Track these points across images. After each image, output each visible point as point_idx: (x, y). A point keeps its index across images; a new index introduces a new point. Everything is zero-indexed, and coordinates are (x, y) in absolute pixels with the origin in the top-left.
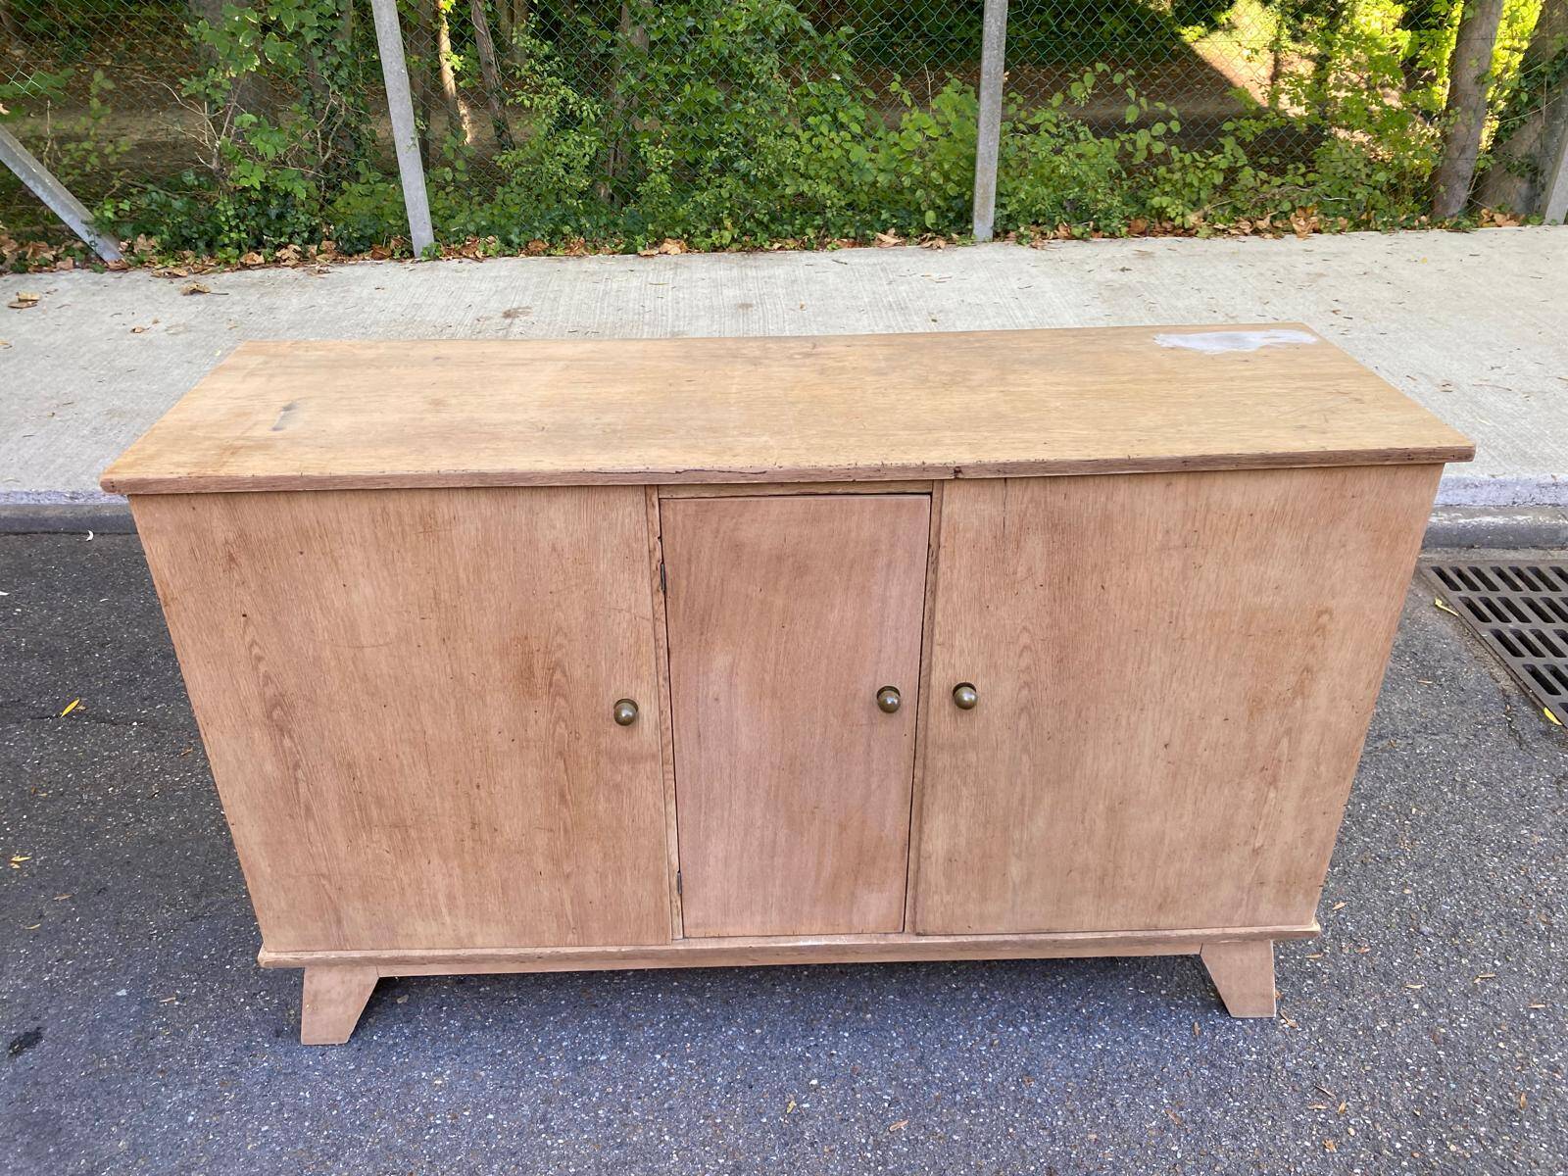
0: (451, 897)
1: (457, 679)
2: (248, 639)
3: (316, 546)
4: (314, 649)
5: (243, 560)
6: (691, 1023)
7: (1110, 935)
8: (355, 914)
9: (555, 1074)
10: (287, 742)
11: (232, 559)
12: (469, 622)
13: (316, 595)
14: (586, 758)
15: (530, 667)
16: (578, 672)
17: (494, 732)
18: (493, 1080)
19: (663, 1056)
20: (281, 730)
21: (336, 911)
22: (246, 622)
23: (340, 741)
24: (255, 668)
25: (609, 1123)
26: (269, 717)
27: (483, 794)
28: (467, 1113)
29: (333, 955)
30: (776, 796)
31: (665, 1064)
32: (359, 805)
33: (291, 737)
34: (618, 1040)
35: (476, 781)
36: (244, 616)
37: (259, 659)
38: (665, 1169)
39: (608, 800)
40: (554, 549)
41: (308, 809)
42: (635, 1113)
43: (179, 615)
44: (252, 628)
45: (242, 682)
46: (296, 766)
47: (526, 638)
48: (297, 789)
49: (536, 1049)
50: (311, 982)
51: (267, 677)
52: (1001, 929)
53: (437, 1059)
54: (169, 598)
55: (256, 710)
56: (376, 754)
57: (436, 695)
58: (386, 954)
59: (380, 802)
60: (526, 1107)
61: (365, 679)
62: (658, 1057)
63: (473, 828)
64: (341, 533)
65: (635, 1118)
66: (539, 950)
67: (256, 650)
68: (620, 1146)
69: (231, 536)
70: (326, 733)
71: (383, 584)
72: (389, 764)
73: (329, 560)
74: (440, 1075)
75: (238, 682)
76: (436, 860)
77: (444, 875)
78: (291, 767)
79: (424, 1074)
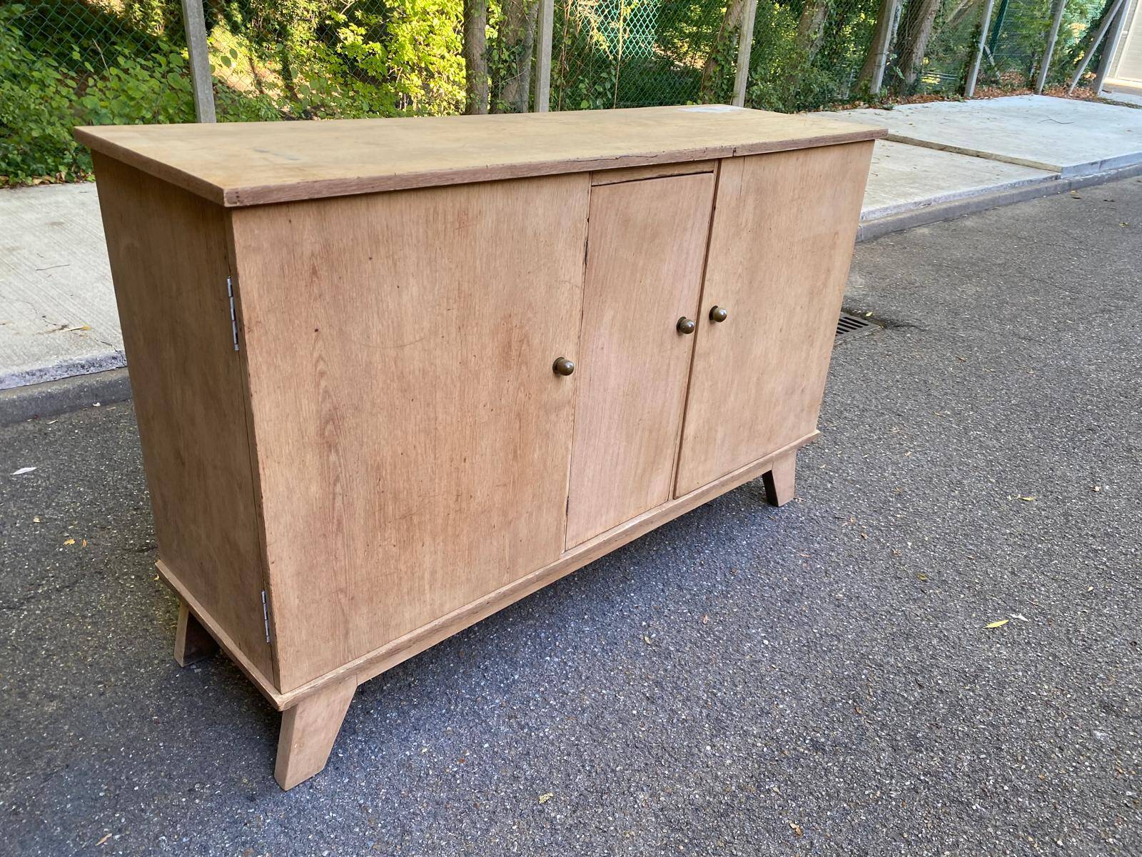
0: (433, 573)
1: (464, 363)
2: (316, 355)
3: (383, 251)
4: (368, 356)
5: (323, 272)
6: (545, 633)
7: (751, 465)
8: (360, 621)
9: (497, 701)
10: (333, 457)
11: (314, 272)
12: (477, 308)
13: (376, 299)
14: (532, 414)
15: (509, 343)
16: (536, 342)
17: (481, 406)
18: (460, 727)
19: (550, 656)
20: (330, 447)
21: (346, 622)
22: (317, 337)
23: (374, 444)
24: (318, 385)
25: (563, 705)
26: (322, 435)
27: (467, 465)
28: (468, 754)
29: (341, 670)
30: (623, 417)
31: (556, 660)
32: (380, 505)
33: (337, 451)
34: (514, 664)
35: (465, 454)
36: (316, 330)
37: (322, 374)
38: (622, 706)
39: (540, 448)
40: (535, 234)
41: (340, 523)
42: (572, 691)
43: (259, 340)
44: (321, 343)
45: (305, 402)
46: (337, 479)
47: (510, 316)
48: (334, 504)
49: (468, 696)
50: (301, 718)
51: (326, 392)
52: (711, 479)
53: (406, 739)
54: (253, 322)
55: (312, 429)
56: (400, 451)
57: (449, 381)
58: (383, 650)
59: (396, 498)
60: (502, 728)
61: (401, 377)
62: (548, 658)
63: (457, 500)
64: (402, 236)
65: (573, 694)
66: (486, 597)
67: (321, 366)
68: (584, 711)
69: (318, 247)
70: (365, 440)
71: (425, 283)
72: (408, 456)
73: (390, 262)
74: (420, 746)
75: (301, 405)
76: (428, 540)
77: (431, 553)
78: (332, 482)
79: (408, 753)
